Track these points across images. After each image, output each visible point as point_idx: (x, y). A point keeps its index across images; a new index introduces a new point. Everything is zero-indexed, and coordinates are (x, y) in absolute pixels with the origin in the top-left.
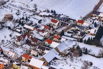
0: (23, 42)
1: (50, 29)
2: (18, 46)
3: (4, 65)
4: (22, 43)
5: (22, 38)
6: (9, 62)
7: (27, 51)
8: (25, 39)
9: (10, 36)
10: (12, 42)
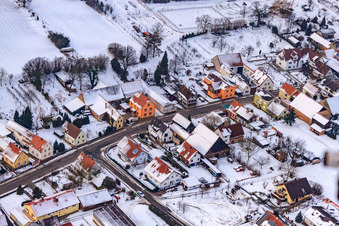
2: (279, 70)
3: (236, 93)
5: (294, 54)
6: (249, 89)
7: (296, 83)
9: (272, 45)
10: (269, 59)
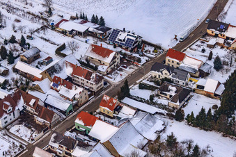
0: (10, 118)
1: (88, 76)
4: (9, 121)
8: (17, 108)
